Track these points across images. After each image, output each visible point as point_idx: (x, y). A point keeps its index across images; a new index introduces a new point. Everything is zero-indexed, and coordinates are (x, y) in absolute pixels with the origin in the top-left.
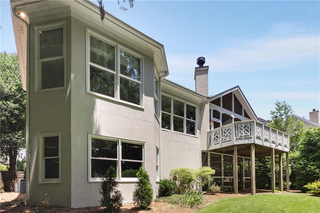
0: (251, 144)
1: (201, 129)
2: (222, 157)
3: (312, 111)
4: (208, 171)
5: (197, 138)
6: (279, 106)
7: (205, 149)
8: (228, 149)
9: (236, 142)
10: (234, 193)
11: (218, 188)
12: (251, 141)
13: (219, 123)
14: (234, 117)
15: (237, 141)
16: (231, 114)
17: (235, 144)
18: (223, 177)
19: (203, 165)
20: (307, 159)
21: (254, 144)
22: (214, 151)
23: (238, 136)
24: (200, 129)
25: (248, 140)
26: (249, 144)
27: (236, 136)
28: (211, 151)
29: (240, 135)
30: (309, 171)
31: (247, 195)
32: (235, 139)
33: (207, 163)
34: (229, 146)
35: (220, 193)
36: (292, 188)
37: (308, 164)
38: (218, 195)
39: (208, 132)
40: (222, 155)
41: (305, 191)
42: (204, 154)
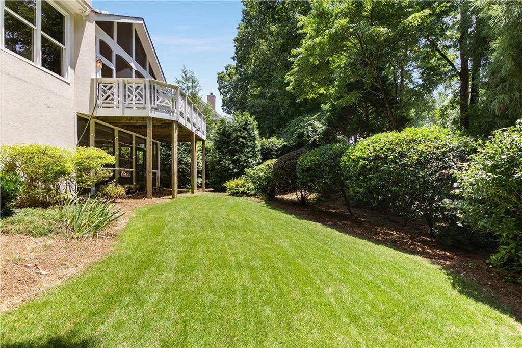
0: (173, 121)
1: (77, 67)
2: (116, 133)
3: (210, 94)
4: (100, 158)
5: (69, 84)
6: (186, 75)
7: (86, 111)
8: (131, 122)
9: (151, 112)
10: (146, 197)
11: (121, 190)
12: (173, 116)
13: (111, 70)
14: (136, 69)
15: (153, 112)
16: (131, 62)
17: (150, 116)
18: (118, 169)
19: (81, 144)
20: (222, 152)
21: (177, 121)
22: (104, 119)
23: (154, 104)
24: (73, 67)
25: (169, 115)
26: (169, 120)
27: (151, 103)
28: (97, 118)
29: (157, 102)
30: (224, 167)
31: (166, 200)
32: (149, 108)
33: (89, 141)
34: (136, 117)
35: (126, 198)
36: (207, 186)
37: (223, 158)
38: (122, 202)
39: (92, 80)
40: (116, 129)
41: (223, 190)
42: (82, 121)
